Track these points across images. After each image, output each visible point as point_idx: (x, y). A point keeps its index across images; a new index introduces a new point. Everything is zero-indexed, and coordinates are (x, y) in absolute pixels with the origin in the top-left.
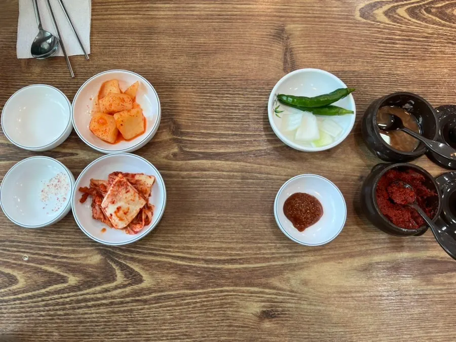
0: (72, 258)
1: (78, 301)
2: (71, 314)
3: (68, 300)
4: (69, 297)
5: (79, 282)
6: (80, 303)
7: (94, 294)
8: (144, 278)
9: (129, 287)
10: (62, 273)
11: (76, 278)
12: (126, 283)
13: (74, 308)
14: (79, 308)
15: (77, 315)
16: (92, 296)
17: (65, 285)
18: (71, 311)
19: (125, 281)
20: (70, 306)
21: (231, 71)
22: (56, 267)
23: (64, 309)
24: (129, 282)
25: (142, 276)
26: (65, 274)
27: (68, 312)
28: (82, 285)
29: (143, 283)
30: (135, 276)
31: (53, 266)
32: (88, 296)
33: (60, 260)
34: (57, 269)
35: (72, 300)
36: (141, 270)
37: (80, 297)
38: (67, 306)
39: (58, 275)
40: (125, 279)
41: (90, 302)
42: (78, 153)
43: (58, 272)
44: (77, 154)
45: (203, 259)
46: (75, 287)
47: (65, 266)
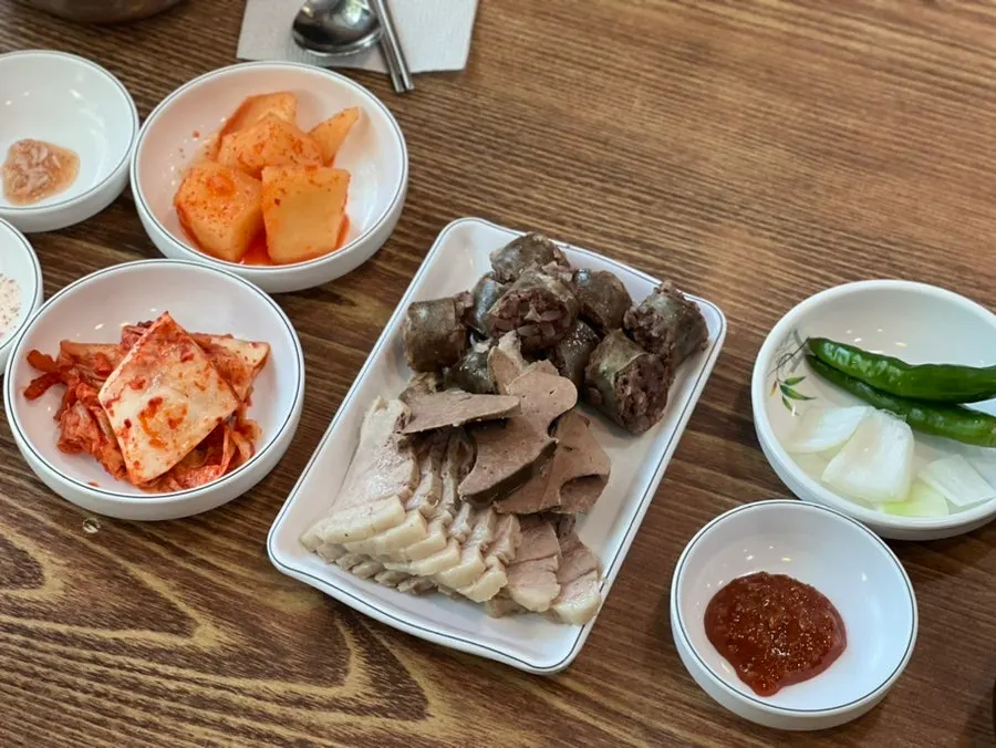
0: (230, 576)
1: (201, 702)
2: (166, 731)
3: (172, 685)
4: (177, 678)
5: (225, 649)
6: (204, 707)
7: (259, 698)
8: (430, 710)
9: (374, 718)
10: (182, 606)
11: (221, 634)
12: (369, 702)
13: (180, 717)
14: (196, 721)
15: (182, 738)
16: (251, 702)
17: (181, 642)
18: (168, 722)
19: (370, 695)
20: (171, 704)
21: (918, 231)
22: (173, 583)
23: (147, 708)
24: (381, 703)
25: (425, 701)
26: (191, 612)
27: (157, 720)
28: (229, 659)
29: (422, 722)
30: (406, 691)
31: (163, 576)
32: (236, 699)
33: (190, 567)
34: (174, 589)
35: (184, 692)
36: (431, 684)
37: (211, 693)
38: (163, 703)
39: (170, 607)
40: (370, 690)
41: (236, 716)
42: (356, 300)
43: (173, 599)
44: (352, 304)
45: (640, 724)
46: (208, 656)
47: (200, 590)
